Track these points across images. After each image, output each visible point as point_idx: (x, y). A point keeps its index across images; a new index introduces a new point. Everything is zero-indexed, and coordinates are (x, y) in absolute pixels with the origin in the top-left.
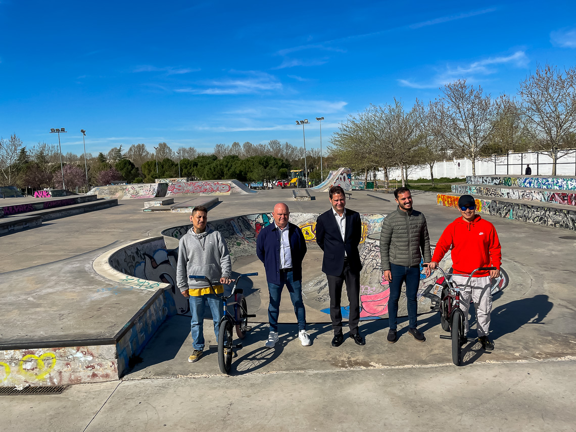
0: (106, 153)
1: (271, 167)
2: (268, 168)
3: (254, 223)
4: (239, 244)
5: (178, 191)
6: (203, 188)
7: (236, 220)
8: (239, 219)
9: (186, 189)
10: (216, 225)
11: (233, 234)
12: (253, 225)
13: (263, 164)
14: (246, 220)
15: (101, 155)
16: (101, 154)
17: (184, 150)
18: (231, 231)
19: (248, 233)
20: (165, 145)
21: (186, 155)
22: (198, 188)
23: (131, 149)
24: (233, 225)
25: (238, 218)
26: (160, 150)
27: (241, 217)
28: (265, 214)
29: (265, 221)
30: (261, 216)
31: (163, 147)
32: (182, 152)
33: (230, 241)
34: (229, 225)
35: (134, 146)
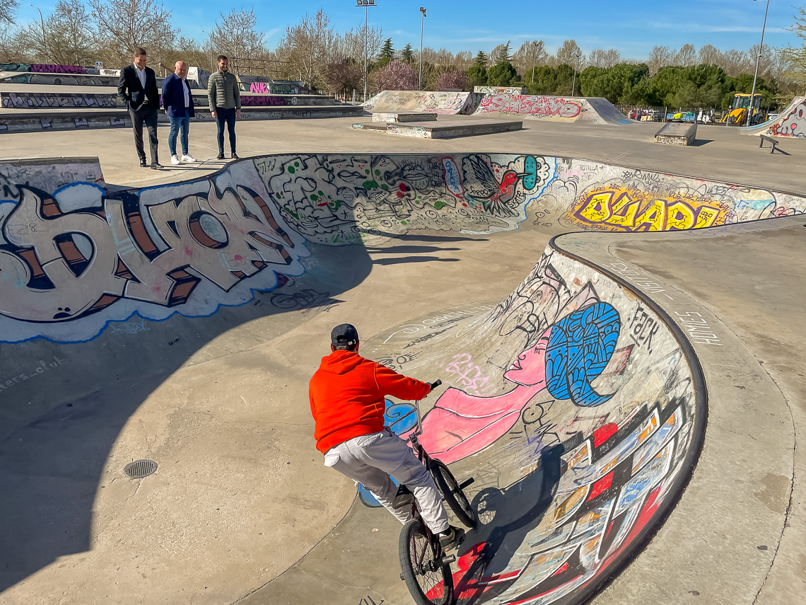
0: (488, 52)
1: (710, 87)
2: (702, 88)
3: (503, 171)
4: (440, 206)
5: (494, 108)
6: (535, 106)
7: (458, 160)
8: (468, 158)
9: (508, 106)
10: (403, 162)
11: (437, 185)
12: (499, 176)
13: (696, 79)
14: (486, 164)
15: (481, 55)
16: (481, 52)
17: (601, 54)
18: (436, 179)
19: (478, 187)
20: (573, 44)
21: (603, 61)
22: (527, 106)
23: (523, 49)
24: (447, 168)
25: (468, 156)
26: (564, 51)
27: (477, 155)
28: (532, 155)
29: (529, 170)
30: (522, 160)
31: (570, 47)
32: (596, 56)
33: (423, 196)
34: (435, 167)
35: (527, 43)
